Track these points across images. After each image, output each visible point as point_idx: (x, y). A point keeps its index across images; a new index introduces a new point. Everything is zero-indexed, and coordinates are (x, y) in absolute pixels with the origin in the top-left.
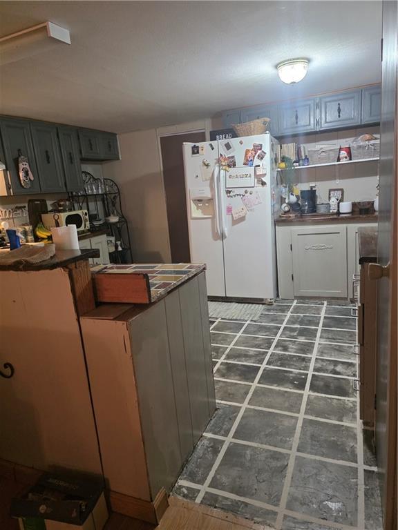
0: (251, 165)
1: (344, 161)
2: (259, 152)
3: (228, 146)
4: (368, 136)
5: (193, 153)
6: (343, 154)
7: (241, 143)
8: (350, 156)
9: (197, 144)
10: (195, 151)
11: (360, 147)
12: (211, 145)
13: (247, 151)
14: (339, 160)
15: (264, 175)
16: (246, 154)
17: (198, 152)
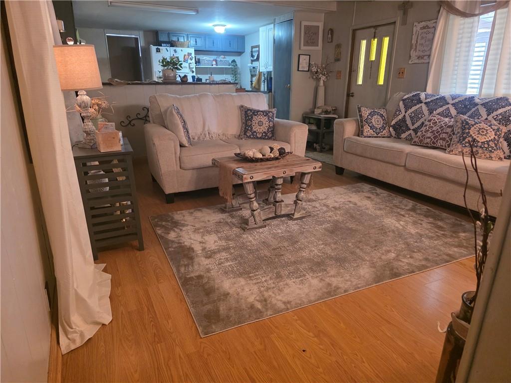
0: (187, 62)
1: (214, 66)
2: (190, 56)
3: (175, 51)
4: (223, 57)
5: (157, 51)
6: (214, 63)
7: (182, 51)
8: (217, 64)
9: (159, 47)
10: (158, 51)
11: (221, 60)
12: (167, 49)
13: (185, 55)
14: (212, 65)
15: (193, 68)
16: (184, 57)
17: (160, 52)
